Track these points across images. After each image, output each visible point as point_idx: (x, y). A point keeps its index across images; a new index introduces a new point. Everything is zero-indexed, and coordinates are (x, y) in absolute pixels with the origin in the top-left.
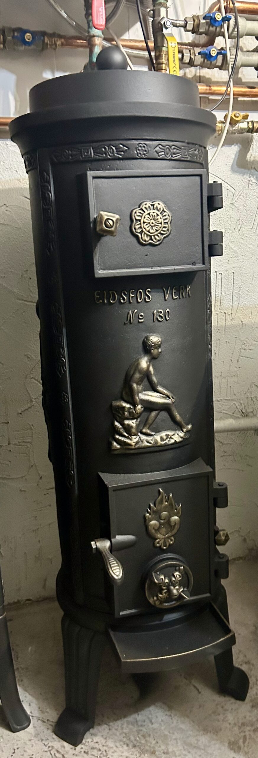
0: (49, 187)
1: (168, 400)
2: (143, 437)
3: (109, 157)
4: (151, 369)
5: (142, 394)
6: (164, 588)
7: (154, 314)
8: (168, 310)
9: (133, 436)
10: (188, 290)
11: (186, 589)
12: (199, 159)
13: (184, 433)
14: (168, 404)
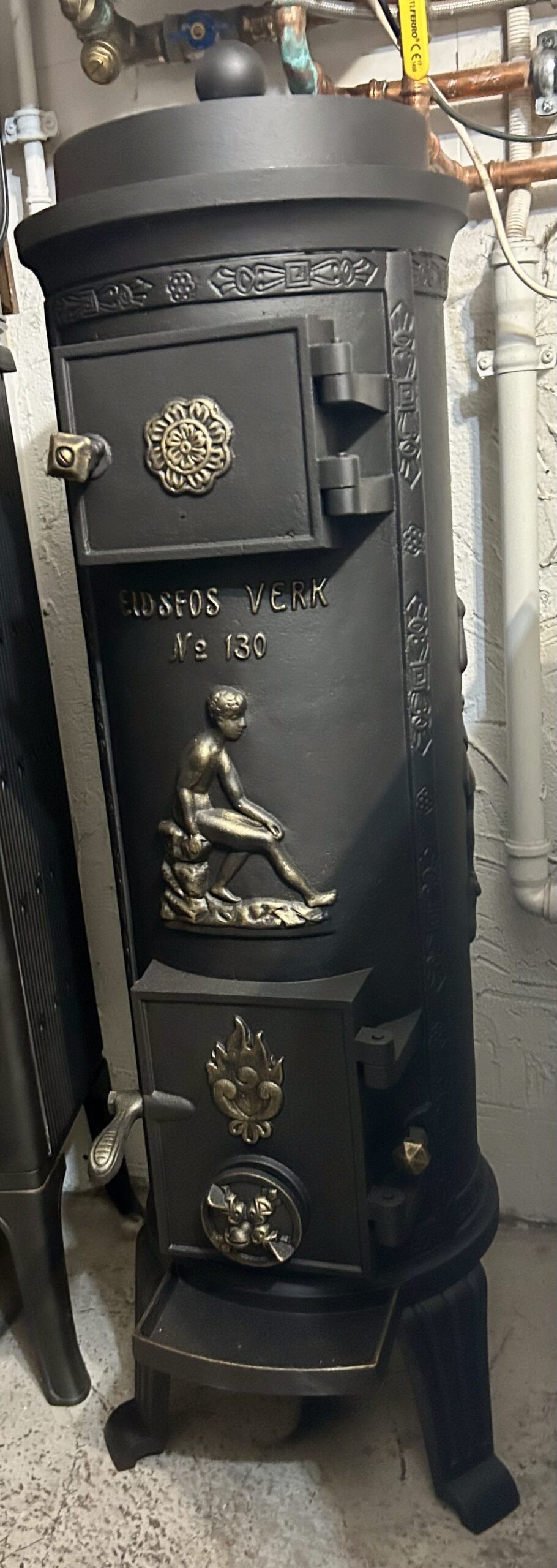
1: (263, 830)
3: (122, 307)
4: (224, 759)
5: (206, 813)
7: (226, 644)
8: (260, 635)
9: (194, 897)
10: (316, 589)
11: (285, 1239)
12: (354, 282)
13: (309, 910)
14: (263, 841)
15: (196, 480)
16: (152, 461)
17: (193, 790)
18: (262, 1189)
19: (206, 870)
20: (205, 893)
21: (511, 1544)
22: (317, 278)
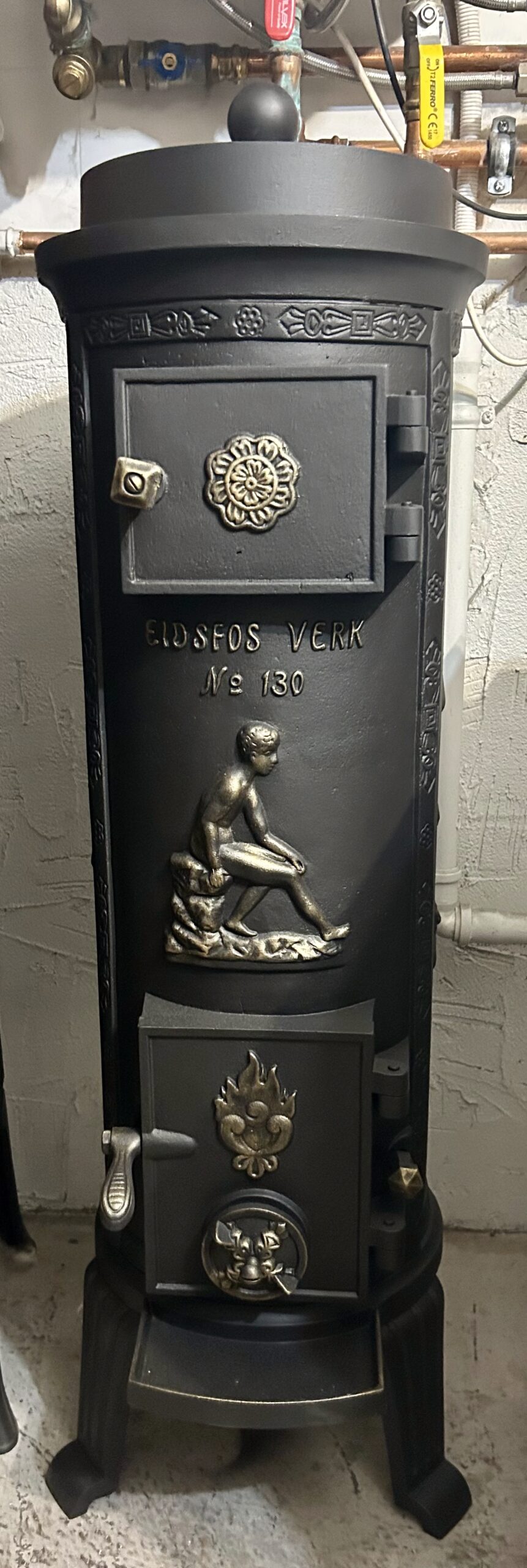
0: (81, 397)
1: (286, 866)
2: (231, 937)
3: (180, 335)
4: (253, 794)
5: (228, 847)
6: (238, 1257)
7: (264, 680)
8: (298, 672)
9: (208, 931)
10: (354, 631)
11: (289, 1271)
12: (408, 336)
13: (325, 943)
14: (289, 876)
15: (258, 517)
16: (213, 494)
17: (218, 824)
18: (270, 1222)
19: (222, 904)
20: (219, 927)
21: (474, 1545)
22: (378, 329)
